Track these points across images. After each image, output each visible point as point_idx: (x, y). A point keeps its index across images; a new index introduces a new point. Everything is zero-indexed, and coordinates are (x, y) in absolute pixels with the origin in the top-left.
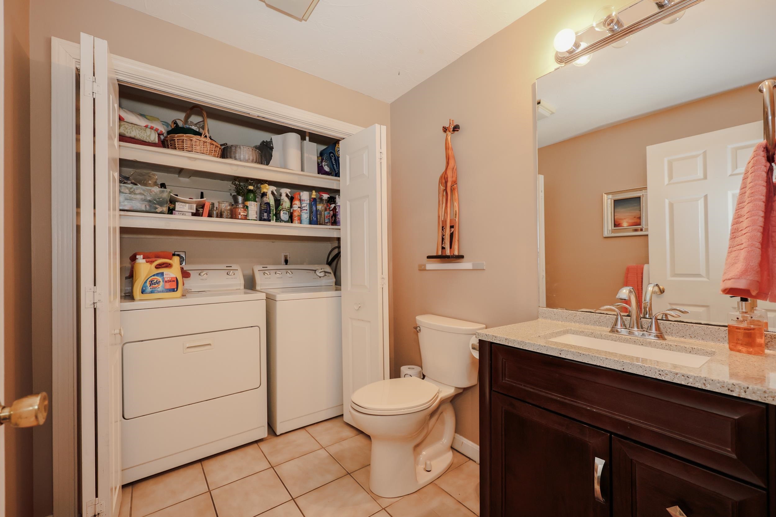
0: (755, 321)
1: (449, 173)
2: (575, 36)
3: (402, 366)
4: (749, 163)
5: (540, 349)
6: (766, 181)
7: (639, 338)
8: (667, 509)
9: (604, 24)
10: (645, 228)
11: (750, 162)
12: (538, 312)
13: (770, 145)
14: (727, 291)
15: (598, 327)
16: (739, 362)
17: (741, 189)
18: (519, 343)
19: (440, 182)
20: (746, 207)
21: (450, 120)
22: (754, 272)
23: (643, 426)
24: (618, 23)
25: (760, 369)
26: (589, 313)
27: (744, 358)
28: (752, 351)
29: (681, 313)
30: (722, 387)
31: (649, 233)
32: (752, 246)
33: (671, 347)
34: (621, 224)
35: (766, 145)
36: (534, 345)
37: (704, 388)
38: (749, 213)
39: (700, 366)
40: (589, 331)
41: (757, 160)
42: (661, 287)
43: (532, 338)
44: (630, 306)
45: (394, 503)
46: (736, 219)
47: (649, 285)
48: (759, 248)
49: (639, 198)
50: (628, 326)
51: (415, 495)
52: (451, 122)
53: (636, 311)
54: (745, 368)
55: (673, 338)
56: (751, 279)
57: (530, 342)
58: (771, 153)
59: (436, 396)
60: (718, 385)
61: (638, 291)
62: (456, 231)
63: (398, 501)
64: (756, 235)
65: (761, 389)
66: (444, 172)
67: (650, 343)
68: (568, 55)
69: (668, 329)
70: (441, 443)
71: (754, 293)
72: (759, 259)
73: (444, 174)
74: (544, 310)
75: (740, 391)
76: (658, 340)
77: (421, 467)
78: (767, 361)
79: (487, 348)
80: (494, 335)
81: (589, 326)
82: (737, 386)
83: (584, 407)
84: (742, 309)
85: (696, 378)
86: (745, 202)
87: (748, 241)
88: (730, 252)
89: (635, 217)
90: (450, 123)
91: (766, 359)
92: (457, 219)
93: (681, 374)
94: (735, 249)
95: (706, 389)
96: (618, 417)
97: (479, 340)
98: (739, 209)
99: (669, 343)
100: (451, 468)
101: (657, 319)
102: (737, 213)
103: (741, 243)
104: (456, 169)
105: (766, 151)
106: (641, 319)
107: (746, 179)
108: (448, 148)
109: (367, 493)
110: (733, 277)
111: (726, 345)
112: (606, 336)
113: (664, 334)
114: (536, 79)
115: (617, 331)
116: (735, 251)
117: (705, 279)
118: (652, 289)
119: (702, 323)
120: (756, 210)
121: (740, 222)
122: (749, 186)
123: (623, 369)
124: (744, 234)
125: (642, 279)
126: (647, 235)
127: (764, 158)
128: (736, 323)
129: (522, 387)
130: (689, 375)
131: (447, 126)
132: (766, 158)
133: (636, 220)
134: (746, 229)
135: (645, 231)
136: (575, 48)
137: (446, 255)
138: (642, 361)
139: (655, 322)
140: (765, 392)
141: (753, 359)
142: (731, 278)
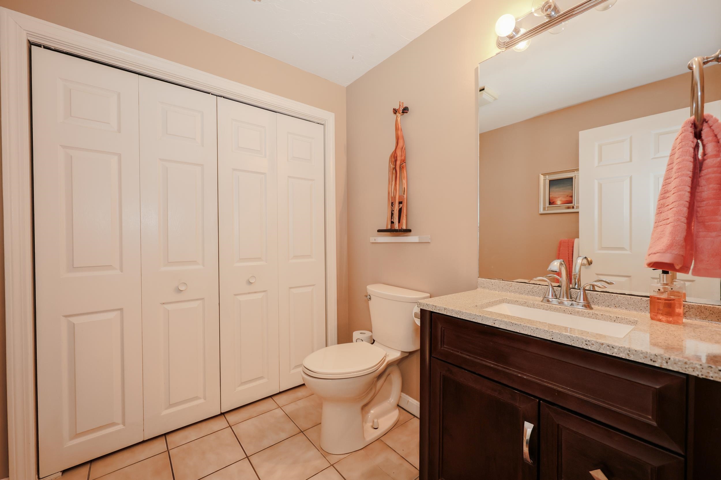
0: (675, 292)
1: (399, 153)
2: (515, 22)
3: (354, 331)
4: (676, 140)
5: (475, 319)
6: (693, 156)
7: (568, 308)
8: (590, 472)
9: (542, 10)
10: (576, 207)
11: (678, 138)
12: (478, 282)
13: (698, 121)
14: (651, 265)
15: (531, 297)
16: (660, 331)
17: (668, 165)
18: (456, 313)
19: (390, 161)
20: (672, 183)
21: (400, 102)
22: (679, 247)
23: (570, 393)
24: (555, 9)
25: (679, 339)
26: (523, 284)
27: (664, 328)
28: (671, 320)
29: (607, 284)
30: (645, 358)
31: (580, 210)
32: (678, 221)
33: (598, 317)
34: (555, 202)
35: (694, 121)
36: (470, 314)
37: (627, 358)
38: (676, 188)
39: (624, 336)
40: (523, 300)
41: (684, 136)
42: (589, 259)
43: (470, 308)
44: (561, 277)
45: (341, 460)
46: (663, 194)
47: (578, 258)
48: (685, 223)
49: (571, 179)
50: (558, 297)
51: (362, 451)
52: (401, 104)
53: (567, 282)
54: (666, 338)
55: (600, 308)
56: (676, 253)
57: (466, 312)
58: (698, 129)
59: (383, 360)
60: (641, 355)
61: (569, 262)
62: (404, 206)
63: (345, 457)
64: (682, 210)
65: (682, 360)
66: (394, 151)
67: (578, 312)
68: (508, 40)
69: (595, 299)
70: (388, 402)
71: (677, 267)
72: (684, 234)
73: (394, 154)
74: (483, 280)
75: (662, 361)
76: (586, 309)
77: (369, 425)
78: (685, 331)
79: (428, 316)
80: (434, 304)
81: (523, 296)
82: (659, 357)
83: (515, 373)
84: (663, 281)
85: (620, 349)
86: (672, 178)
87: (674, 216)
88: (656, 227)
89: (568, 196)
90: (400, 106)
91: (684, 328)
92: (405, 196)
93: (606, 344)
94: (661, 223)
95: (630, 359)
96: (547, 384)
97: (421, 309)
98: (666, 185)
99: (596, 313)
100: (396, 425)
101: (585, 290)
102: (664, 189)
103: (668, 218)
104: (405, 149)
105: (693, 127)
106: (570, 290)
107: (673, 155)
108: (397, 129)
109: (317, 450)
110: (659, 251)
111: (648, 314)
112: (539, 305)
113: (591, 303)
114: (479, 64)
115: (548, 301)
116: (661, 225)
117: (628, 252)
118: (581, 262)
119: (626, 294)
120: (682, 186)
121: (666, 198)
122: (676, 162)
123: (552, 339)
124: (671, 209)
125: (573, 252)
126: (578, 212)
127: (691, 134)
128: (656, 294)
129: (459, 354)
130: (614, 346)
131: (397, 108)
132: (693, 134)
133: (568, 199)
134: (672, 204)
135: (576, 209)
136: (515, 34)
137: (395, 229)
138: (570, 331)
139: (583, 292)
140: (686, 363)
141: (672, 327)
142: (656, 252)
